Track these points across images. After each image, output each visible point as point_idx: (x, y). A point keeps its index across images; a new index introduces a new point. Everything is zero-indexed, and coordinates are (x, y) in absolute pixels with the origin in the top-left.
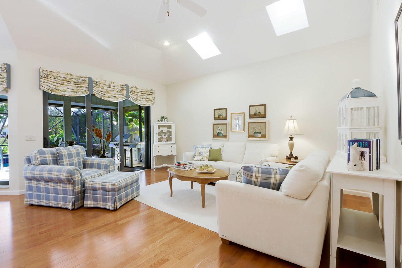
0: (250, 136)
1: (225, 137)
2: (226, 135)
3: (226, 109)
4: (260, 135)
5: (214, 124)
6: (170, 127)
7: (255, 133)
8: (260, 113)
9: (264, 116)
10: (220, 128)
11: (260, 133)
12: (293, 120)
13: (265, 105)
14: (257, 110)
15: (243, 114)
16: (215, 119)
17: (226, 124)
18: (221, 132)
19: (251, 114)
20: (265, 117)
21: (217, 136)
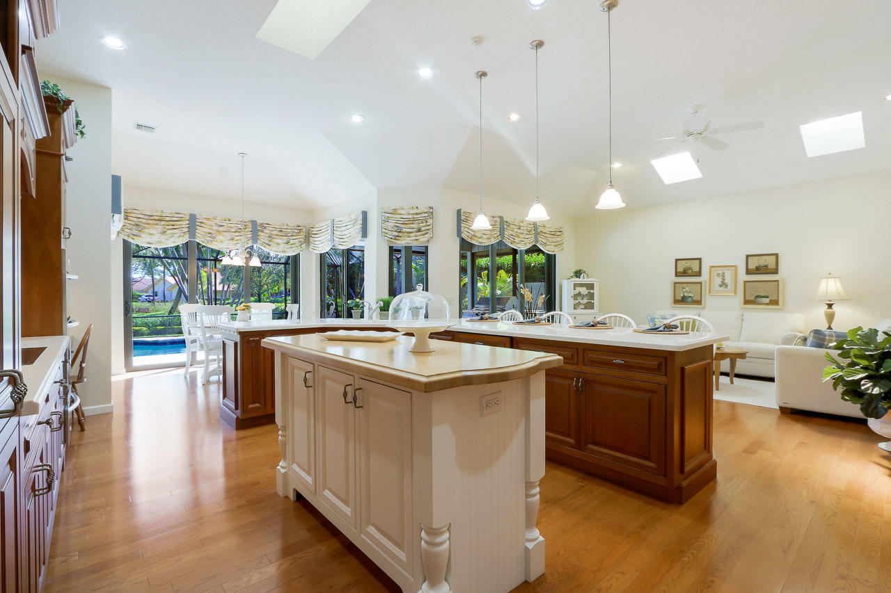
0: (747, 302)
1: (699, 302)
2: (699, 299)
3: (700, 259)
4: (767, 300)
5: (675, 283)
6: (591, 286)
7: (757, 297)
8: (766, 266)
9: (775, 271)
10: (687, 289)
11: (767, 297)
12: (833, 279)
13: (777, 255)
14: (761, 262)
15: (733, 268)
16: (677, 274)
17: (701, 283)
18: (690, 295)
19: (750, 267)
20: (777, 273)
21: (682, 301)
